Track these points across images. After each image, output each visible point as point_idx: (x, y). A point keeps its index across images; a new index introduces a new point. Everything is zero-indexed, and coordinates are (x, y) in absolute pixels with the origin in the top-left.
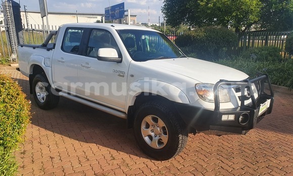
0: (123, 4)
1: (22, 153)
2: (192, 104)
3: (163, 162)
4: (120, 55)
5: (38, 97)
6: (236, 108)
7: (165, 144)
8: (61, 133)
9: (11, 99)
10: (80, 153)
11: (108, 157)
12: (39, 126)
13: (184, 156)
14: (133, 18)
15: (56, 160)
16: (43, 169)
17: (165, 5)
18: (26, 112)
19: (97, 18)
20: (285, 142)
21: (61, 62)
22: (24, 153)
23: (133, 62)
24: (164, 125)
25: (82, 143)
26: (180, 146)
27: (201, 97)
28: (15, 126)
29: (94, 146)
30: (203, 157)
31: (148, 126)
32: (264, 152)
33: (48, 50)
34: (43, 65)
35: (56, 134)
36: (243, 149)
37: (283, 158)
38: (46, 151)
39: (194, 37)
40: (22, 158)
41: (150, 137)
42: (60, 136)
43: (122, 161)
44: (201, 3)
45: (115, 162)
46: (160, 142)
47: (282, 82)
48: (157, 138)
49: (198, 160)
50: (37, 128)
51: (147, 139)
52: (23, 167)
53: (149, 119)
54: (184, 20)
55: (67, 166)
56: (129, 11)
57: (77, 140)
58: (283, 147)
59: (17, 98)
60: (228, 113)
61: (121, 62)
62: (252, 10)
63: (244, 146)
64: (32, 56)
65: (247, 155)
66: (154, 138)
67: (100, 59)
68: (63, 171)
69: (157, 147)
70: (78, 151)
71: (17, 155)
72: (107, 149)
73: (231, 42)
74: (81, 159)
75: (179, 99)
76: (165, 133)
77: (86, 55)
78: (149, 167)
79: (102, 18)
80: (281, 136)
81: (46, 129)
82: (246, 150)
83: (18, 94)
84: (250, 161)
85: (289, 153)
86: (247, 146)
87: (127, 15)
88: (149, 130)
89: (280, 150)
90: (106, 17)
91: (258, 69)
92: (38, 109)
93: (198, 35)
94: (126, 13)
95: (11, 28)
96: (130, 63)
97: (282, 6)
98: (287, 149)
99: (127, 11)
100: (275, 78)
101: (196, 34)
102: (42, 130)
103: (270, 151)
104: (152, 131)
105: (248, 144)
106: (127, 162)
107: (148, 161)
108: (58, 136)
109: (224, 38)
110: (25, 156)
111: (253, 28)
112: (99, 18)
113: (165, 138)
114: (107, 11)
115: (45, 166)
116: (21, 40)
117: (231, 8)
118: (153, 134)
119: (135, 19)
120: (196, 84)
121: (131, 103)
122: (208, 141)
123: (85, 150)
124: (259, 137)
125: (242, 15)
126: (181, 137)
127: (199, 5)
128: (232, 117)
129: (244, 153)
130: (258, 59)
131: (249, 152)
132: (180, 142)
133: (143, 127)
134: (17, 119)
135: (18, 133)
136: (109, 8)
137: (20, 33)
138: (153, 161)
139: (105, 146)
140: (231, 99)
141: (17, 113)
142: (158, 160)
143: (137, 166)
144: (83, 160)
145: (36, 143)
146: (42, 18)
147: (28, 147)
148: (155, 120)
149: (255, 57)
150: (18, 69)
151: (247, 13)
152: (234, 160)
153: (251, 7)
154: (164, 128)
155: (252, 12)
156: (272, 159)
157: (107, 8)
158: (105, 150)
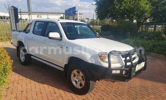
0: (75, 7)
1: (7, 88)
2: (97, 64)
3: (82, 96)
4: (61, 36)
5: (21, 58)
6: (122, 67)
7: (83, 86)
8: (30, 78)
9: (1, 59)
10: (38, 90)
11: (53, 92)
12: (19, 74)
13: (95, 93)
14: (81, 15)
15: (24, 93)
16: (16, 98)
17: (97, 8)
18: (9, 66)
19: (61, 15)
20: (156, 87)
21: (32, 40)
22: (8, 88)
23: (68, 40)
24: (83, 75)
25: (40, 84)
26: (91, 87)
27: (102, 60)
28: (3, 74)
29: (46, 86)
30: (105, 94)
31: (75, 76)
32: (142, 93)
33: (26, 33)
34: (23, 41)
35: (27, 79)
36: (130, 90)
37: (153, 97)
38: (20, 88)
39: (111, 26)
40: (6, 91)
41: (76, 82)
42: (29, 80)
43: (60, 94)
44: (117, 7)
45: (56, 95)
46: (81, 85)
47: (161, 52)
48: (79, 82)
49: (103, 96)
50: (18, 75)
51: (74, 83)
52: (6, 96)
53: (75, 72)
54: (107, 16)
55: (29, 96)
56: (78, 11)
57: (38, 82)
58: (154, 90)
59: (4, 58)
60: (116, 69)
61: (61, 40)
62: (146, 10)
63: (131, 89)
64: (18, 36)
65: (131, 94)
66: (78, 82)
67: (50, 38)
68: (27, 99)
69: (79, 87)
70: (37, 88)
71: (4, 89)
72: (53, 88)
73: (133, 29)
74: (37, 93)
75: (90, 61)
76: (83, 80)
77: (45, 36)
78: (74, 98)
79: (63, 15)
80: (155, 84)
81: (22, 76)
82: (132, 91)
83: (5, 57)
84: (133, 97)
85: (157, 93)
86: (133, 89)
87: (77, 14)
88: (75, 78)
89: (152, 92)
90: (65, 14)
91: (148, 45)
92: (21, 65)
93: (113, 25)
94: (76, 13)
95: (12, 21)
96: (66, 41)
97: (164, 8)
98: (156, 91)
99: (77, 11)
100: (157, 50)
101: (112, 24)
102: (21, 76)
103: (146, 92)
104: (77, 78)
105: (134, 88)
106: (62, 95)
107: (74, 96)
108: (28, 80)
109: (128, 27)
110: (8, 90)
111: (148, 21)
112: (62, 15)
113: (83, 83)
114: (66, 11)
115: (17, 96)
116: (18, 28)
117: (134, 10)
118: (77, 80)
119: (82, 15)
120: (99, 53)
121: (66, 62)
122: (110, 85)
123: (41, 88)
124: (141, 84)
125: (140, 13)
126: (91, 82)
127: (115, 8)
128: (118, 72)
129: (130, 93)
130: (149, 39)
131: (133, 92)
132: (91, 85)
133: (72, 76)
134: (4, 70)
135: (5, 78)
136: (67, 9)
137: (17, 24)
138: (77, 95)
139: (52, 86)
140: (120, 61)
141: (4, 67)
142: (80, 95)
143: (67, 98)
144: (39, 93)
145: (15, 83)
146: (29, 15)
147: (11, 85)
148: (78, 72)
149: (147, 37)
150: (12, 43)
151: (143, 12)
152: (123, 97)
153: (146, 9)
154: (82, 77)
155: (146, 12)
156: (145, 97)
157: (66, 10)
158: (51, 88)
